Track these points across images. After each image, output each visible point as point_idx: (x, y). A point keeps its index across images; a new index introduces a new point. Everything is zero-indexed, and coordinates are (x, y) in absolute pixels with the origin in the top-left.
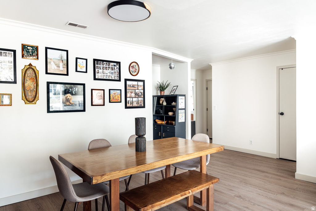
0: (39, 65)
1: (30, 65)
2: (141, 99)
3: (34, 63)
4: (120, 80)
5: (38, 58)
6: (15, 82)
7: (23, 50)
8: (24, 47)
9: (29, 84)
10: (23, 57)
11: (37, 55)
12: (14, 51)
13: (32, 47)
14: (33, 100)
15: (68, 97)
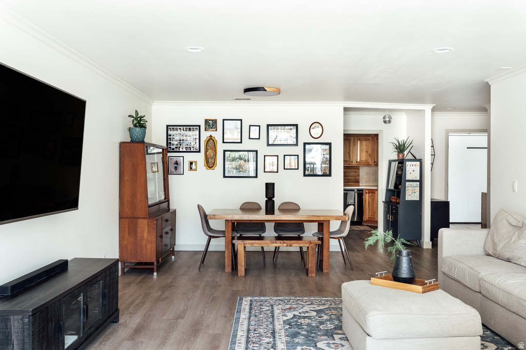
0: (217, 135)
1: (211, 136)
2: (326, 165)
3: (214, 134)
4: (297, 145)
5: (216, 130)
6: (199, 152)
7: (206, 124)
8: (206, 121)
9: (210, 152)
10: (206, 130)
11: (216, 127)
12: (199, 126)
13: (212, 120)
14: (213, 166)
15: (242, 164)
